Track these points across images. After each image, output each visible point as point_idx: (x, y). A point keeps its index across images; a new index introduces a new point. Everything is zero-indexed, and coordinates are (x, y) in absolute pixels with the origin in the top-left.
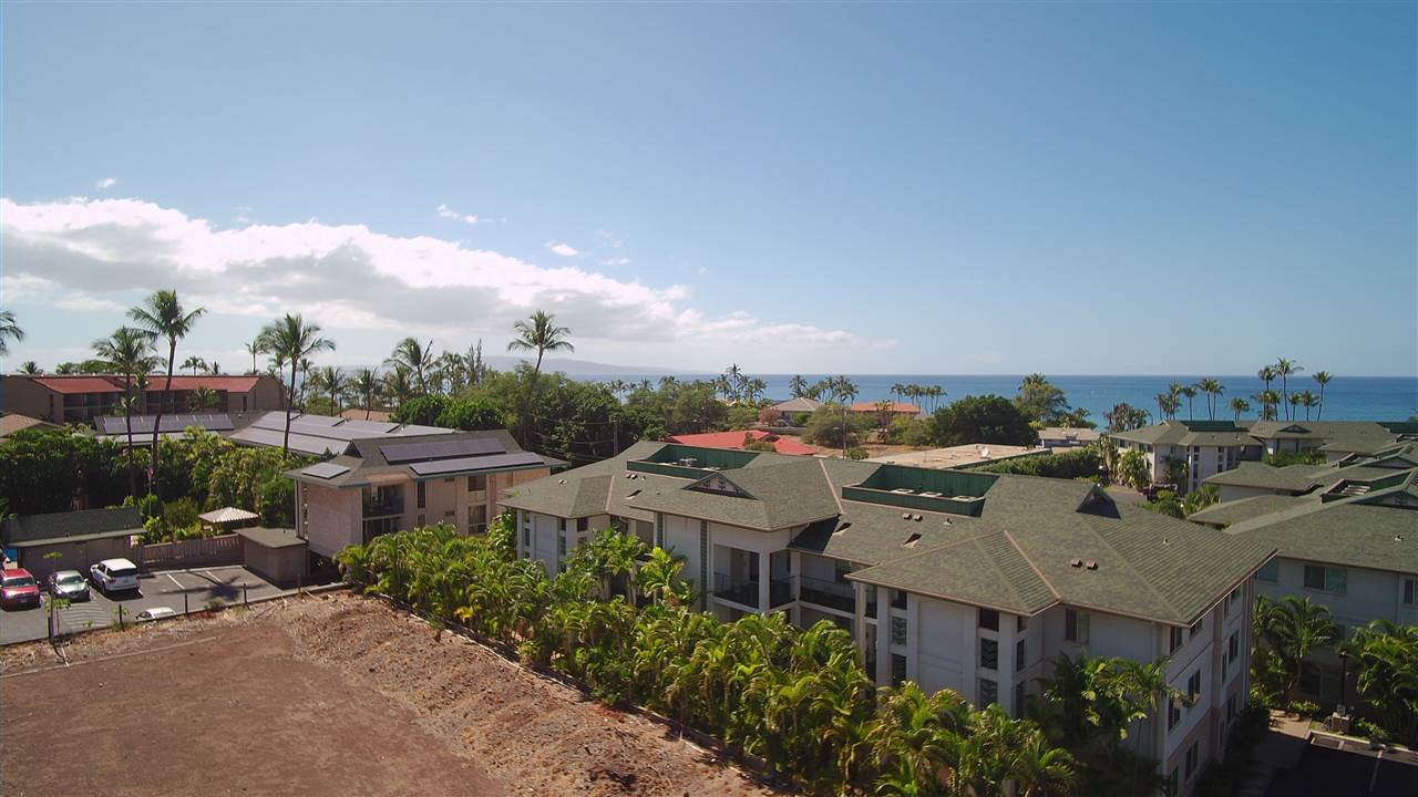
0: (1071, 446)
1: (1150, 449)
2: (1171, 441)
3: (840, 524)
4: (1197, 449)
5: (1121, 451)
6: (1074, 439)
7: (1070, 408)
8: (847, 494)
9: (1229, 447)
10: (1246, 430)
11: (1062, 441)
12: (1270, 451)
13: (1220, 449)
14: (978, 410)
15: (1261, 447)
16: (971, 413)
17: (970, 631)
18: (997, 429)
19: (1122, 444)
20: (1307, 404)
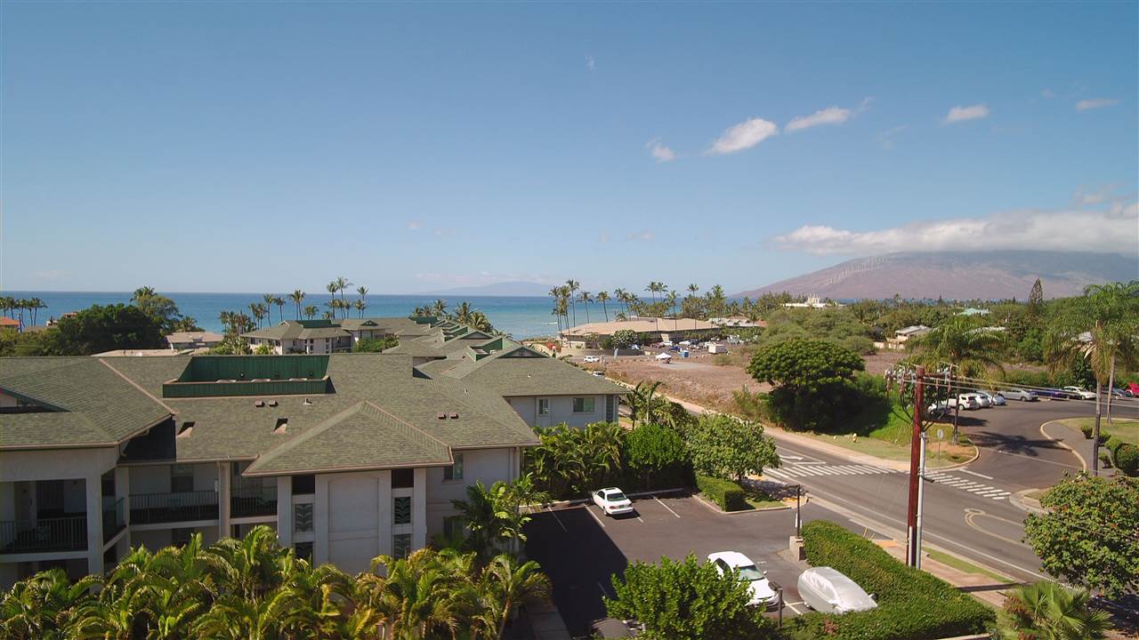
0: (199, 347)
1: (278, 344)
2: (294, 336)
3: (179, 425)
4: (312, 341)
5: (253, 347)
6: (200, 341)
7: (181, 316)
8: (169, 391)
9: (333, 339)
10: (339, 326)
11: (190, 343)
12: (357, 339)
13: (327, 340)
14: (107, 319)
15: (350, 337)
16: (100, 321)
17: (387, 494)
18: (129, 335)
19: (253, 341)
20: (359, 308)
